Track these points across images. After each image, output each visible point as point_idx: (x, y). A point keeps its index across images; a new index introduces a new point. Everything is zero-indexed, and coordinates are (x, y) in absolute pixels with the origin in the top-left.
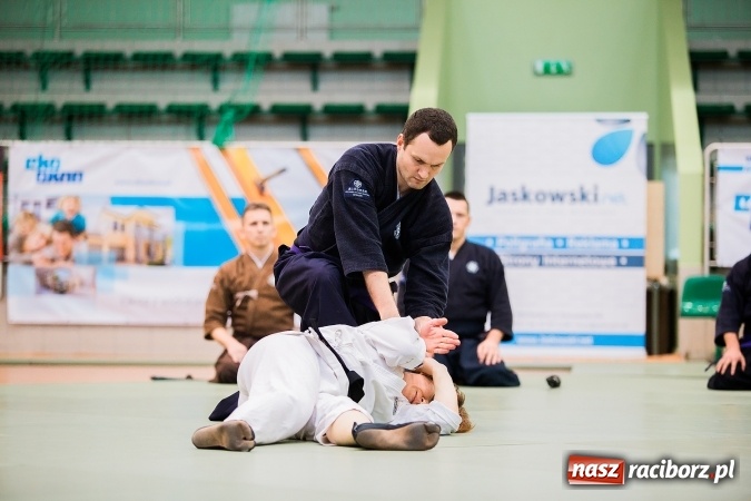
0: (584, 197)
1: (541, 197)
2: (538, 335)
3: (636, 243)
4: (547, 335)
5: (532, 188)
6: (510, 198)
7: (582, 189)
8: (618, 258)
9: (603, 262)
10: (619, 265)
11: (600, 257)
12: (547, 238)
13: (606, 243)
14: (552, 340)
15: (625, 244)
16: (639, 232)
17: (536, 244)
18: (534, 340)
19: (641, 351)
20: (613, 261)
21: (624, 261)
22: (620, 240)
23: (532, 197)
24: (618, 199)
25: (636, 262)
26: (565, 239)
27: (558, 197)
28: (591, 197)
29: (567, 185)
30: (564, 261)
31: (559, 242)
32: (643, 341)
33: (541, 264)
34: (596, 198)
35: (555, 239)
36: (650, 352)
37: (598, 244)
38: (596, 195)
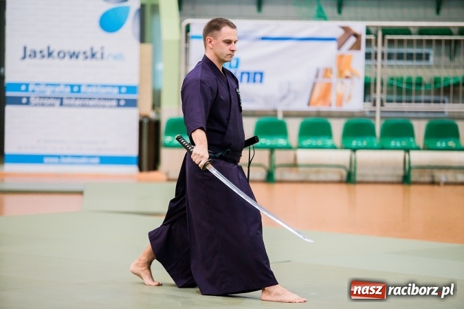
0: (93, 55)
1: (62, 55)
2: (59, 157)
3: (132, 89)
4: (66, 156)
5: (55, 48)
6: (38, 55)
7: (92, 49)
8: (119, 100)
9: (108, 103)
10: (119, 105)
11: (105, 99)
12: (66, 85)
13: (109, 90)
14: (69, 160)
15: (124, 90)
16: (134, 81)
17: (58, 89)
18: (56, 160)
19: (133, 169)
20: (114, 103)
21: (122, 103)
22: (120, 87)
23: (55, 54)
24: (118, 57)
25: (131, 103)
26: (79, 86)
27: (74, 55)
28: (98, 55)
29: (81, 46)
30: (78, 102)
31: (75, 88)
32: (135, 161)
33: (61, 104)
34: (102, 57)
35: (72, 86)
36: (141, 169)
37: (104, 90)
38: (102, 54)
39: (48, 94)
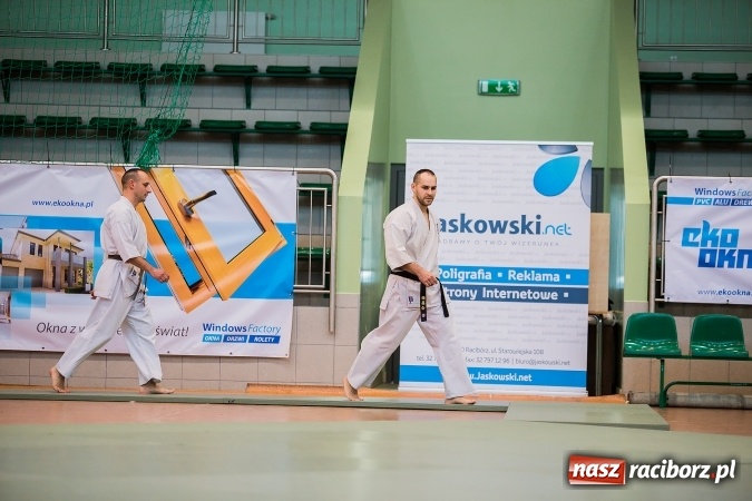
0: (526, 228)
5: (472, 216)
6: (448, 227)
7: (524, 218)
8: (560, 291)
9: (545, 296)
10: (561, 300)
11: (540, 290)
12: (486, 269)
14: (491, 376)
17: (474, 275)
19: (582, 391)
20: (555, 295)
21: (566, 295)
22: (562, 272)
23: (471, 226)
24: (562, 230)
25: (580, 297)
26: (505, 270)
27: (498, 227)
28: (533, 227)
30: (503, 294)
31: (498, 273)
32: (584, 379)
34: (538, 232)
35: (494, 270)
36: (592, 393)
37: (539, 277)
38: (538, 224)
39: (461, 282)
